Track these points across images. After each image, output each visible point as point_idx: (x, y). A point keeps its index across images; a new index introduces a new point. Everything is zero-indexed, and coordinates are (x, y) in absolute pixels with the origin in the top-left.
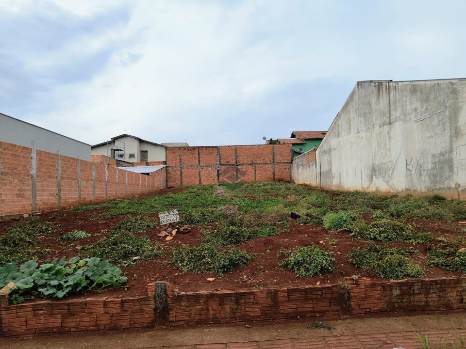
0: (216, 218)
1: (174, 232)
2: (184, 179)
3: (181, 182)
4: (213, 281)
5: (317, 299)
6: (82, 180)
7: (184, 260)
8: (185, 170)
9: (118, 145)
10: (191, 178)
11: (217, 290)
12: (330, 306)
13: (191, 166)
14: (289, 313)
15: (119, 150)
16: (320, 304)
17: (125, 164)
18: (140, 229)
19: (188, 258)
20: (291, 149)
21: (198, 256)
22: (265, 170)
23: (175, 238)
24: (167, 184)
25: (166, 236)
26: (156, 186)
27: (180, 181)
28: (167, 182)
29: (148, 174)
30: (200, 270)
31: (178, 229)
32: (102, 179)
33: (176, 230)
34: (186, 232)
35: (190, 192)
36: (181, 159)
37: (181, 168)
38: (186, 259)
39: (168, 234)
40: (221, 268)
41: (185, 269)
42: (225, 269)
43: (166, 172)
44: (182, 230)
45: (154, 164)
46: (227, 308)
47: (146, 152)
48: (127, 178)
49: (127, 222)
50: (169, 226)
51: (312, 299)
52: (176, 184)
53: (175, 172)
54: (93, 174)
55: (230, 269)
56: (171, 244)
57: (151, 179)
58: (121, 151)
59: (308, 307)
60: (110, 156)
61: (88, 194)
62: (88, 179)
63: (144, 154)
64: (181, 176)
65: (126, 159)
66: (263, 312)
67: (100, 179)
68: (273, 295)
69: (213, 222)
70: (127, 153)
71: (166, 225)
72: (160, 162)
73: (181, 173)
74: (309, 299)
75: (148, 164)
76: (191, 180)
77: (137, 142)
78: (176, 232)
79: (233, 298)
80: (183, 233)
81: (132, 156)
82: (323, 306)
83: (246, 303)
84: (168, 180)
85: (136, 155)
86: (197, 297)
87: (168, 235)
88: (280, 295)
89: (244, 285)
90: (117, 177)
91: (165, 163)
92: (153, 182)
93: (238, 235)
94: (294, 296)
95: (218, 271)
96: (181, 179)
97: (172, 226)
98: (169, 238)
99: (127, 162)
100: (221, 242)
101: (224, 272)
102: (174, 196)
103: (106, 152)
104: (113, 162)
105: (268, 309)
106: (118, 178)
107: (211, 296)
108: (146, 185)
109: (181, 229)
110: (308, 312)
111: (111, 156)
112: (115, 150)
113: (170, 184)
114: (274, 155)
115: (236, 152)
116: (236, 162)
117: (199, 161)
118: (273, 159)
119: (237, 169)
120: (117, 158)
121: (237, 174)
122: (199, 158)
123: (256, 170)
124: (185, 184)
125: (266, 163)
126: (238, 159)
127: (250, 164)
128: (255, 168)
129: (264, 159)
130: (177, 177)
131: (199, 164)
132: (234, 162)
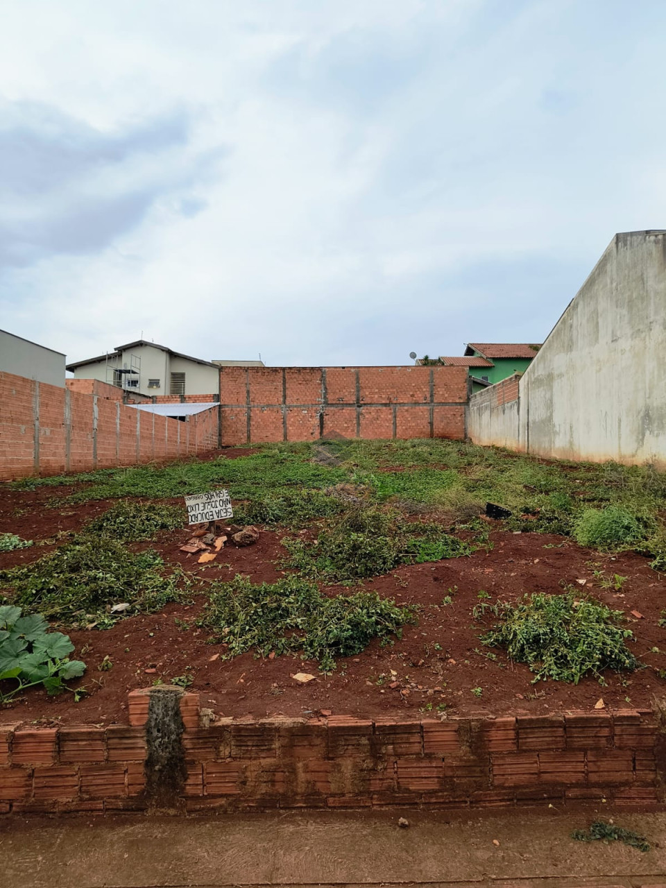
0: (318, 511)
1: (220, 542)
2: (254, 431)
3: (249, 437)
4: (309, 683)
5: (597, 749)
7: (236, 619)
8: (256, 413)
9: (127, 361)
10: (267, 431)
11: (318, 714)
12: (634, 769)
13: (268, 406)
14: (516, 787)
15: (128, 372)
16: (605, 764)
17: (140, 399)
18: (144, 531)
19: (247, 615)
20: (467, 377)
21: (271, 610)
22: (415, 417)
23: (221, 556)
24: (220, 441)
25: (200, 551)
26: (197, 442)
27: (246, 435)
28: (220, 435)
29: (182, 419)
30: (275, 647)
31: (229, 535)
32: (86, 423)
33: (225, 538)
34: (248, 543)
35: (265, 456)
36: (248, 392)
37: (249, 408)
38: (241, 616)
39: (204, 546)
40: (330, 646)
41: (237, 645)
42: (341, 649)
43: (219, 416)
44: (238, 539)
45: (196, 399)
46: (347, 765)
47: (183, 375)
48: (138, 425)
49: (117, 516)
50: (209, 530)
51: (584, 750)
52: (239, 440)
53: (237, 415)
54: (67, 413)
55: (352, 648)
56: (211, 571)
57: (188, 429)
58: (134, 372)
59: (569, 770)
60: (112, 383)
61: (54, 454)
62: (56, 424)
63: (177, 380)
64: (249, 425)
65: (143, 389)
66: (445, 781)
67: (81, 425)
68: (477, 736)
69: (309, 520)
70: (144, 377)
71: (202, 525)
72: (207, 396)
73: (249, 418)
74: (574, 750)
75: (183, 399)
76: (269, 434)
77: (164, 357)
78: (225, 543)
79: (364, 741)
80: (241, 545)
81: (154, 383)
82: (614, 769)
83: (398, 755)
84: (223, 431)
85: (162, 383)
86: (264, 734)
87: (204, 550)
88: (495, 735)
89: (393, 701)
90: (118, 421)
91: (217, 397)
92: (193, 435)
93: (370, 555)
94: (534, 740)
95: (321, 653)
96: (249, 431)
97: (216, 527)
98: (205, 557)
99: (144, 396)
100: (329, 570)
101: (337, 656)
102: (229, 462)
103: (105, 375)
104: (118, 395)
105: (459, 773)
106: (121, 425)
107: (302, 734)
108: (179, 440)
109: (237, 537)
110: (573, 786)
111: (114, 382)
112: (121, 372)
113: (227, 440)
114: (432, 387)
115: (358, 379)
116: (358, 400)
117: (285, 397)
118: (432, 396)
119: (359, 415)
120: (126, 387)
121: (359, 424)
122: (285, 389)
123: (395, 417)
124: (255, 440)
125: (417, 403)
126: (361, 393)
127: (385, 405)
128: (395, 412)
129: (412, 396)
130: (242, 426)
131: (284, 403)
132: (353, 399)
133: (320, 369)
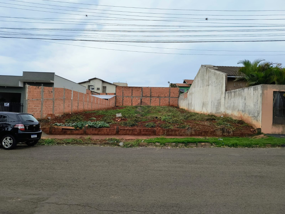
2: (124, 103)
3: (123, 104)
6: (85, 102)
8: (125, 98)
9: (92, 83)
10: (127, 103)
12: (152, 133)
13: (128, 96)
14: (143, 134)
17: (96, 94)
20: (179, 90)
22: (165, 100)
24: (115, 105)
26: (110, 105)
28: (115, 103)
29: (107, 99)
35: (126, 109)
36: (123, 93)
37: (123, 97)
43: (116, 99)
45: (110, 94)
52: (120, 105)
53: (120, 99)
58: (93, 86)
63: (104, 88)
64: (123, 101)
65: (95, 90)
67: (90, 101)
70: (96, 88)
72: (113, 93)
73: (123, 99)
74: (147, 131)
75: (107, 94)
76: (128, 104)
77: (101, 82)
80: (123, 120)
81: (98, 89)
85: (100, 89)
91: (115, 94)
92: (109, 103)
93: (137, 120)
96: (123, 102)
99: (96, 92)
102: (119, 110)
104: (89, 92)
108: (107, 105)
111: (88, 89)
112: (90, 86)
113: (117, 105)
114: (170, 93)
115: (151, 90)
116: (151, 96)
117: (132, 94)
118: (170, 95)
119: (151, 99)
120: (91, 90)
121: (151, 102)
122: (132, 92)
123: (160, 100)
124: (124, 105)
125: (166, 97)
126: (152, 94)
127: (158, 97)
128: (160, 99)
129: (165, 95)
130: (121, 101)
131: (132, 96)
132: (149, 95)
133: (141, 87)
